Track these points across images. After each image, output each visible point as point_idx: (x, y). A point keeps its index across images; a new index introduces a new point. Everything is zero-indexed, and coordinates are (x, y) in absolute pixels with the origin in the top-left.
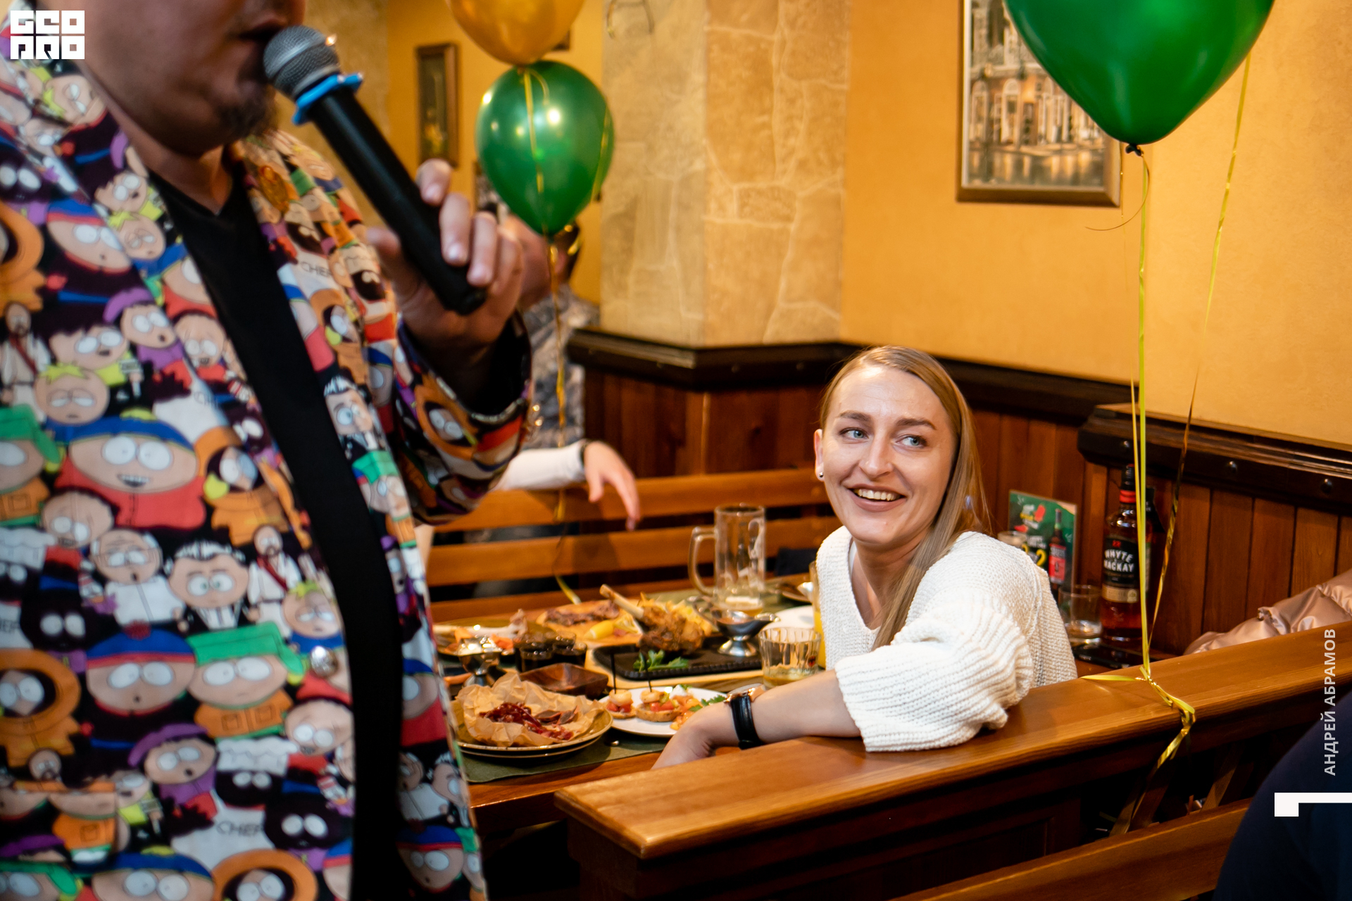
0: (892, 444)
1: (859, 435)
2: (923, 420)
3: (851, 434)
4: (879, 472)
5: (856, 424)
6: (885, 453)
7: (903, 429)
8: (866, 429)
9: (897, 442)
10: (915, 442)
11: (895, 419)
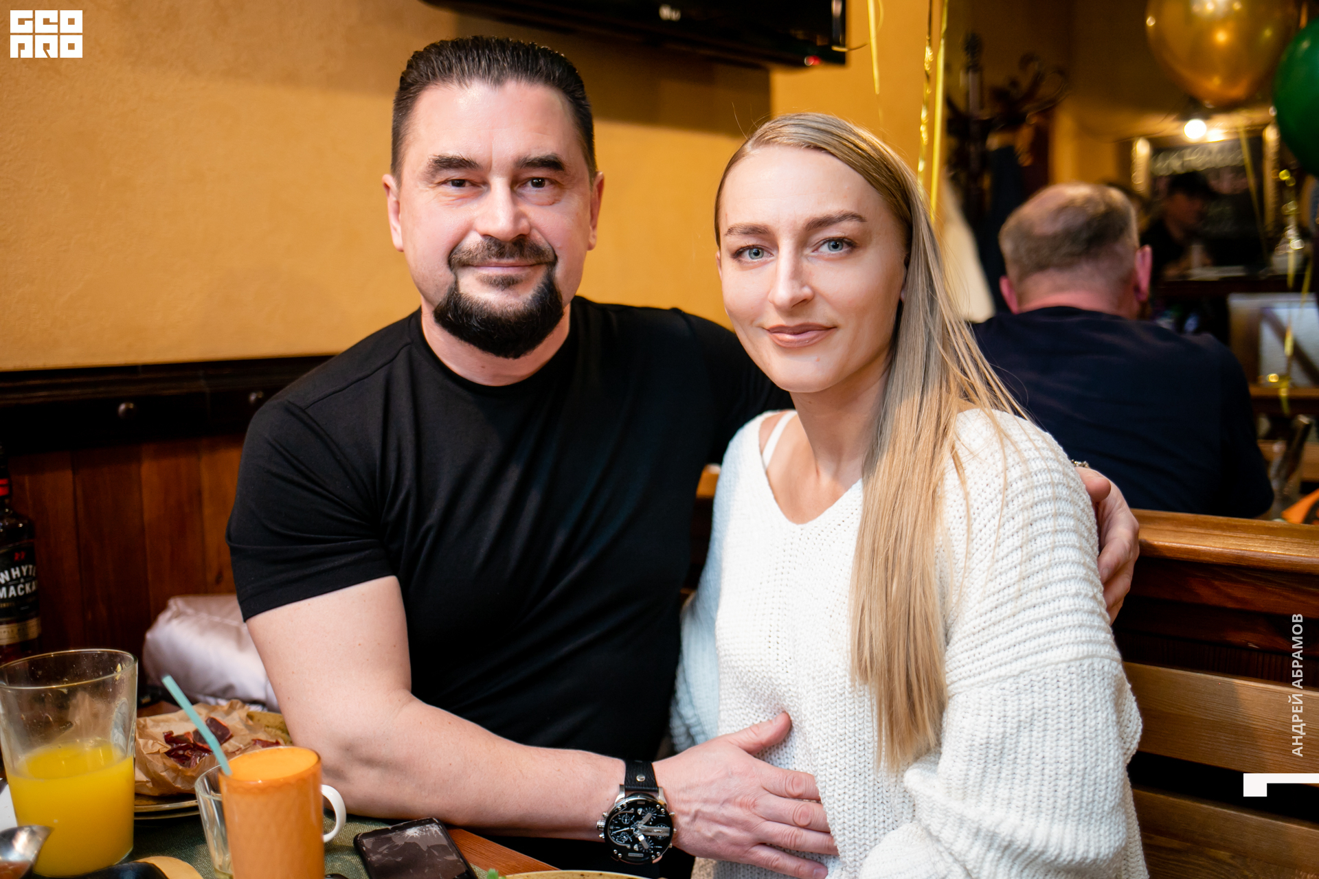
0: (807, 257)
1: (757, 254)
2: (842, 213)
3: (746, 257)
4: (792, 300)
5: (750, 241)
6: (797, 274)
7: (817, 232)
8: (767, 244)
9: (813, 251)
10: (835, 247)
11: (801, 223)
